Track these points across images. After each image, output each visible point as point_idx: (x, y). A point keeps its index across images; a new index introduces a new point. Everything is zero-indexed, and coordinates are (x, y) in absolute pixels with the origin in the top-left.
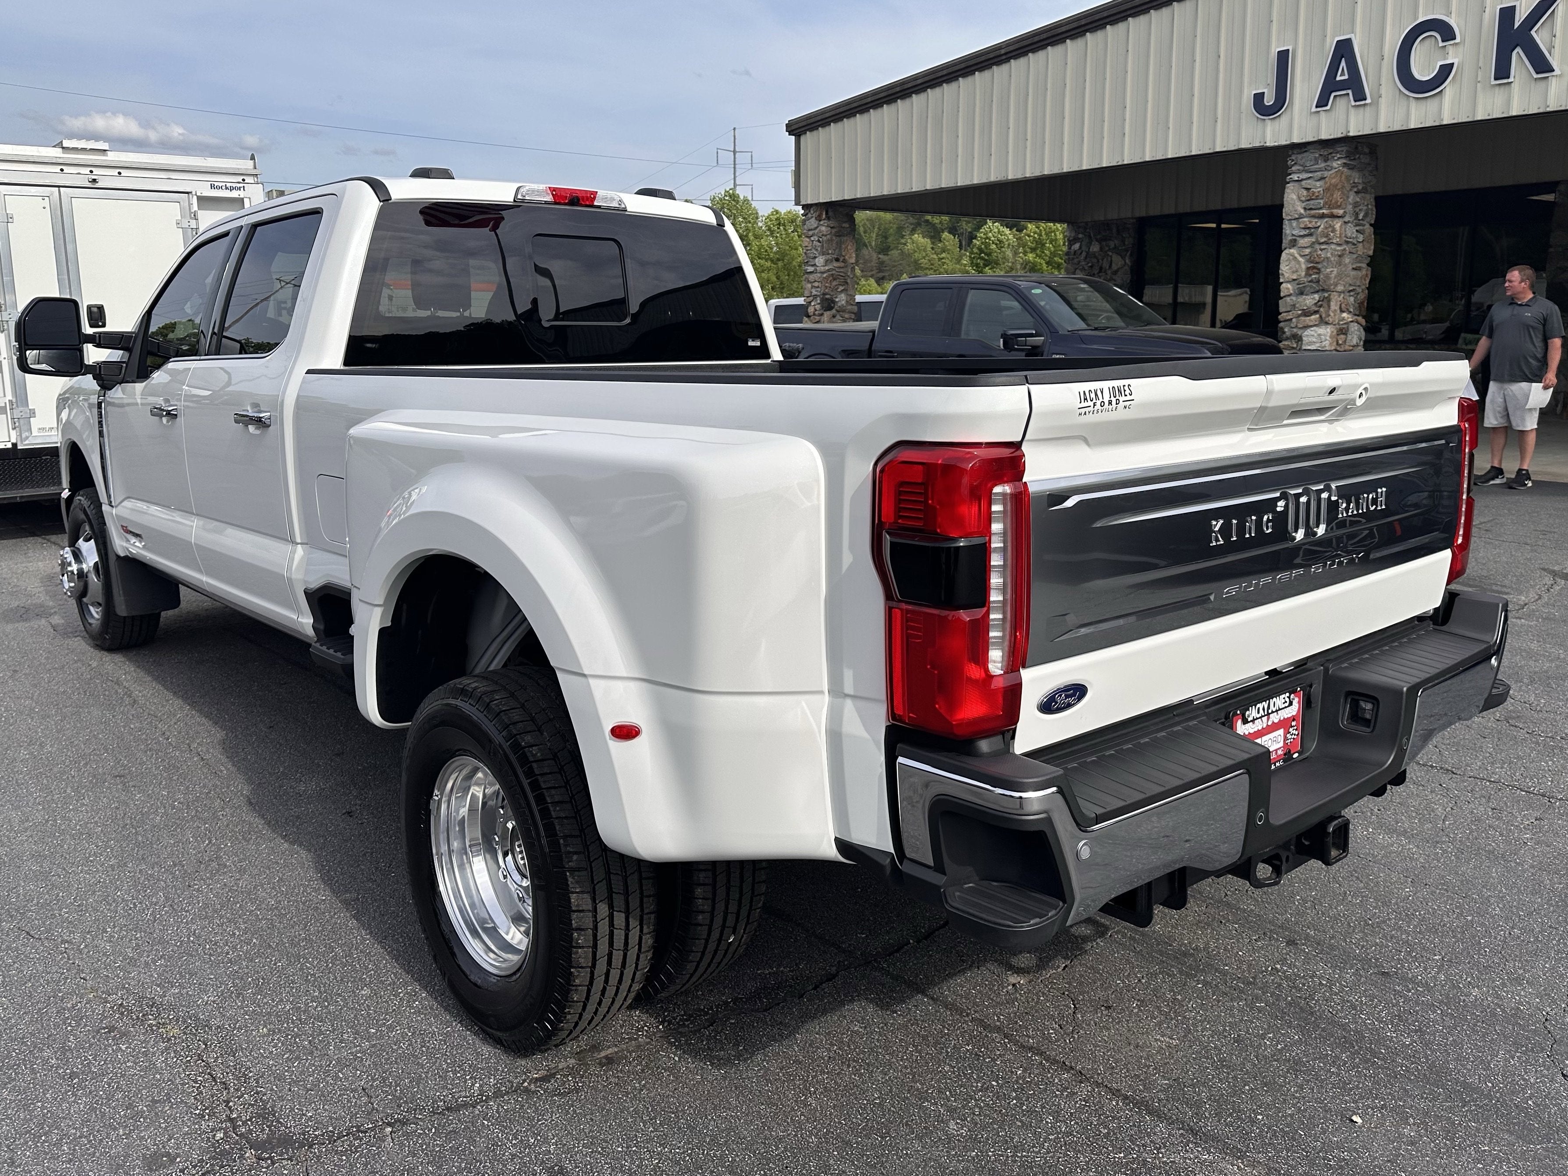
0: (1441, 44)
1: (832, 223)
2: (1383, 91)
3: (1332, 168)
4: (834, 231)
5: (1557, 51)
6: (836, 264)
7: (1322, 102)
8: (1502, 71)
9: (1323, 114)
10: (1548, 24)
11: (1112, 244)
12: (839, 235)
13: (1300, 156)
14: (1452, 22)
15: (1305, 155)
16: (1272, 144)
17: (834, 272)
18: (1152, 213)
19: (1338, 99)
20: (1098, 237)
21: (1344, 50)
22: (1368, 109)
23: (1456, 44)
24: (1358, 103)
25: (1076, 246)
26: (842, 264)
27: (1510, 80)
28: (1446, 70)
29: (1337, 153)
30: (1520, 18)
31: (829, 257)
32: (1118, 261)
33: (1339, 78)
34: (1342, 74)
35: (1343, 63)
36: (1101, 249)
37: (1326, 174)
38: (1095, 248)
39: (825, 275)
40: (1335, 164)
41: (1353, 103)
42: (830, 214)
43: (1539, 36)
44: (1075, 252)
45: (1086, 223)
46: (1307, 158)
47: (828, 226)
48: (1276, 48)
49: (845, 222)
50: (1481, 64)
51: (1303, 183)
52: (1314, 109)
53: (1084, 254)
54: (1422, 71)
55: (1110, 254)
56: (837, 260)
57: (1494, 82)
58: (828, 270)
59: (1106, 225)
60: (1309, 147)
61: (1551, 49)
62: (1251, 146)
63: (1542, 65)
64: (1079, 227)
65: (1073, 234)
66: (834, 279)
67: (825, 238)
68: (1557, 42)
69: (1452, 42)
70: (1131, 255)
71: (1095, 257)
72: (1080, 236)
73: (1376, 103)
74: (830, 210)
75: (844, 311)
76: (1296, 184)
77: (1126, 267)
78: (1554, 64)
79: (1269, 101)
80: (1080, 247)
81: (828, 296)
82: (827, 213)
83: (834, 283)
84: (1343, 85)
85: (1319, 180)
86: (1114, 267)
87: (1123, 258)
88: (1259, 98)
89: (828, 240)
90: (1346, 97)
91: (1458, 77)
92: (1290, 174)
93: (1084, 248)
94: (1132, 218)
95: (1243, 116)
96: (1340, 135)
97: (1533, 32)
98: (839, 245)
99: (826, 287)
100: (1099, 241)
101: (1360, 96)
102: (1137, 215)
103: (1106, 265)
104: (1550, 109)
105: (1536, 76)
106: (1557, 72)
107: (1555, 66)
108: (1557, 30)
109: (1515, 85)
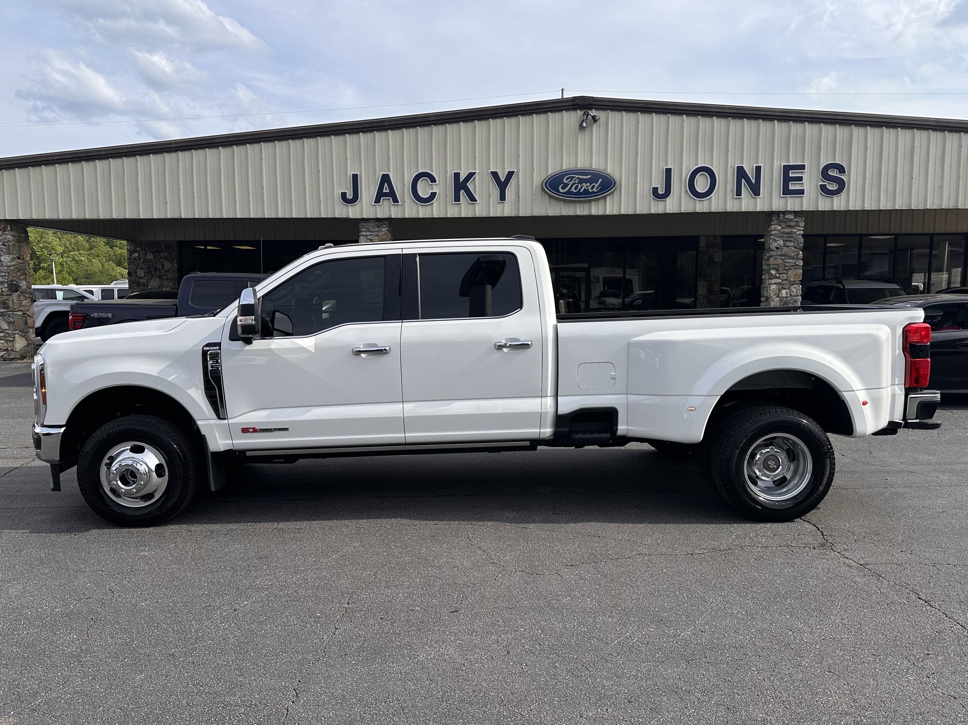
0: (430, 183)
1: (15, 233)
2: (406, 199)
3: (382, 231)
4: (15, 239)
5: (477, 193)
6: (19, 261)
7: (377, 201)
8: (457, 199)
9: (378, 207)
10: (473, 181)
11: (163, 255)
12: (19, 241)
13: (365, 224)
14: (434, 174)
15: (368, 224)
16: (352, 217)
17: (17, 266)
18: (188, 239)
19: (384, 200)
20: (152, 250)
21: (386, 179)
22: (399, 207)
23: (436, 184)
24: (395, 204)
25: (136, 255)
26: (22, 261)
27: (460, 203)
28: (433, 195)
29: (384, 224)
30: (462, 177)
31: (13, 256)
32: (168, 265)
33: (384, 191)
34: (386, 189)
35: (386, 185)
36: (154, 257)
37: (379, 233)
38: (150, 256)
39: (12, 268)
40: (383, 230)
41: (393, 203)
42: (12, 227)
43: (470, 185)
44: (135, 258)
45: (142, 242)
46: (370, 225)
47: (12, 235)
48: (350, 173)
49: (22, 233)
50: (448, 194)
51: (368, 237)
52: (373, 204)
53: (142, 260)
54: (423, 193)
55: (162, 260)
56: (19, 258)
57: (454, 203)
58: (14, 265)
59: (158, 244)
60: (370, 220)
61: (475, 192)
62: (341, 217)
63: (472, 198)
64: (136, 244)
65: (132, 248)
66: (18, 271)
67: (11, 243)
68: (477, 190)
69: (435, 183)
70: (177, 262)
71: (151, 262)
72: (138, 249)
73: (403, 204)
74: (12, 225)
75: (25, 293)
76: (364, 237)
77: (174, 268)
78: (477, 198)
79: (350, 196)
80: (139, 255)
81: (15, 282)
82: (11, 227)
83: (19, 274)
84: (386, 195)
85: (376, 236)
86: (166, 268)
87: (172, 263)
88: (344, 195)
89: (13, 245)
90: (388, 200)
91: (438, 198)
92: (360, 232)
93: (141, 256)
94: (175, 241)
95: (335, 202)
96: (386, 217)
97: (468, 184)
98: (20, 247)
99: (14, 276)
100: (153, 253)
101: (395, 200)
102: (179, 239)
103: (159, 266)
104: (477, 216)
105: (470, 202)
106: (478, 202)
107: (477, 199)
108: (477, 185)
109: (462, 205)
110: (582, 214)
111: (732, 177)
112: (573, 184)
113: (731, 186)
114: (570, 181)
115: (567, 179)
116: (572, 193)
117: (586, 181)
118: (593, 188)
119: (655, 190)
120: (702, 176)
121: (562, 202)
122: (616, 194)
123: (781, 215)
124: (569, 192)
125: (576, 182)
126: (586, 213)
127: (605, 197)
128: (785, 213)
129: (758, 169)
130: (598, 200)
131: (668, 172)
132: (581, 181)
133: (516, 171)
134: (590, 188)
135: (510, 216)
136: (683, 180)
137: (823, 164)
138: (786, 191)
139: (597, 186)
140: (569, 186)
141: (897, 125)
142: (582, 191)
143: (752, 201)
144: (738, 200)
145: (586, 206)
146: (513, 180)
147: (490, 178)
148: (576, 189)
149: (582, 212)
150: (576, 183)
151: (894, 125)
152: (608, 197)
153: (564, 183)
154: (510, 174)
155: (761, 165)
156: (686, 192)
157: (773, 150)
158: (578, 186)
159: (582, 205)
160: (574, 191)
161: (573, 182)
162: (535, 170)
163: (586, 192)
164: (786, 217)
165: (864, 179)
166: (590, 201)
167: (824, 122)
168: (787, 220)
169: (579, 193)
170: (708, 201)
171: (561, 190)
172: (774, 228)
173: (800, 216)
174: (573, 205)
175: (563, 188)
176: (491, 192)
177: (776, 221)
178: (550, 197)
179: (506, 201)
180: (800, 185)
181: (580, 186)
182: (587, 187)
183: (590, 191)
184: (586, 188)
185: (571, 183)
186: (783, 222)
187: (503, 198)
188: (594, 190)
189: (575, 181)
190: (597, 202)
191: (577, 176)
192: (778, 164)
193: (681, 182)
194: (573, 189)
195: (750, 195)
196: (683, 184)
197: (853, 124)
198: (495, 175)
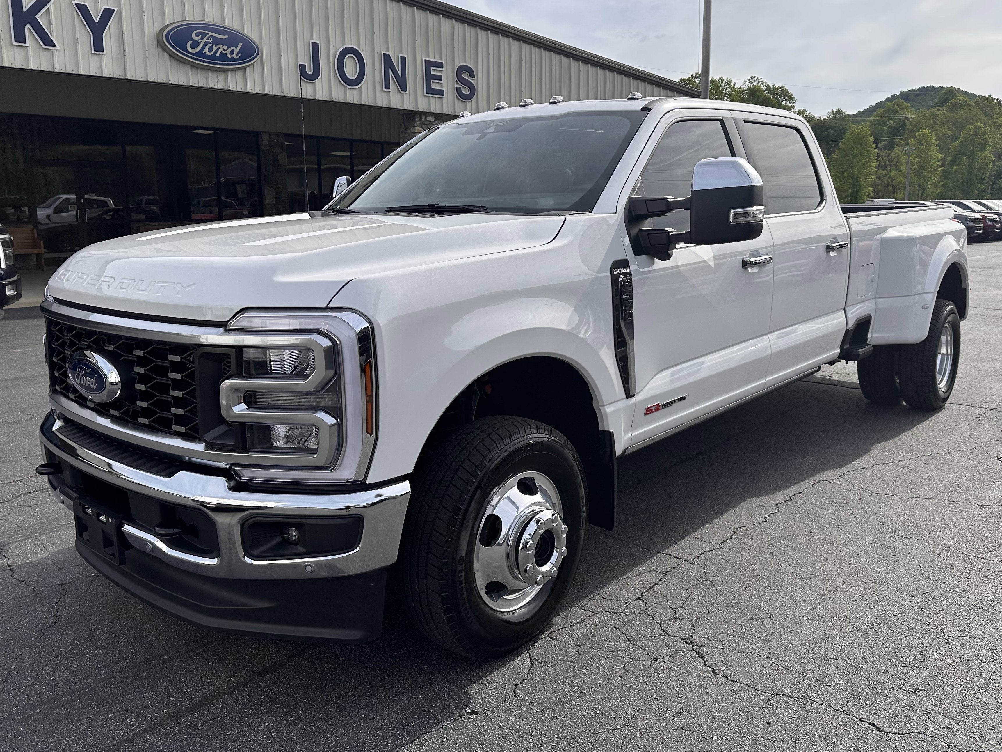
5: (54, 33)
8: (20, 38)
10: (46, 14)
27: (26, 45)
43: (40, 18)
57: (14, 43)
61: (51, 31)
63: (48, 42)
68: (54, 28)
78: (55, 42)
97: (37, 17)
104: (56, 70)
105: (44, 47)
106: (58, 48)
107: (56, 44)
108: (53, 20)
109: (30, 50)
110: (216, 87)
111: (379, 65)
112: (206, 44)
113: (379, 76)
114: (202, 38)
115: (197, 35)
116: (205, 56)
117: (223, 42)
118: (232, 52)
119: (302, 67)
120: (350, 60)
121: (188, 66)
122: (257, 67)
123: (423, 117)
124: (201, 54)
125: (210, 41)
126: (221, 85)
127: (244, 69)
128: (426, 114)
129: (403, 59)
130: (235, 70)
131: (315, 47)
132: (216, 41)
133: (116, 9)
134: (228, 52)
135: (112, 76)
136: (331, 61)
137: (457, 64)
138: (429, 91)
139: (237, 51)
140: (201, 45)
141: (510, 34)
142: (218, 54)
143: (399, 96)
144: (386, 93)
145: (221, 76)
146: (112, 23)
147: (75, 13)
148: (210, 49)
149: (216, 84)
150: (209, 43)
151: (507, 34)
152: (248, 68)
153: (193, 39)
154: (108, 14)
155: (406, 56)
156: (335, 75)
157: (414, 41)
158: (212, 47)
159: (215, 74)
160: (208, 53)
161: (205, 40)
162: (145, 14)
163: (223, 57)
164: (428, 118)
165: (488, 87)
166: (225, 71)
167: (456, 18)
168: (428, 123)
169: (213, 57)
170: (358, 90)
171: (190, 50)
172: (418, 130)
173: (439, 120)
174: (203, 72)
175: (193, 46)
176: (78, 36)
177: (419, 123)
178: (172, 56)
179: (104, 53)
180: (439, 85)
181: (215, 49)
182: (224, 50)
183: (230, 56)
184: (224, 52)
185: (203, 41)
186: (424, 124)
187: (98, 47)
188: (234, 55)
189: (208, 39)
190: (234, 72)
191: (210, 33)
192: (421, 58)
193: (329, 63)
194: (206, 50)
195: (397, 90)
196: (331, 64)
197: (478, 26)
198: (83, 9)
